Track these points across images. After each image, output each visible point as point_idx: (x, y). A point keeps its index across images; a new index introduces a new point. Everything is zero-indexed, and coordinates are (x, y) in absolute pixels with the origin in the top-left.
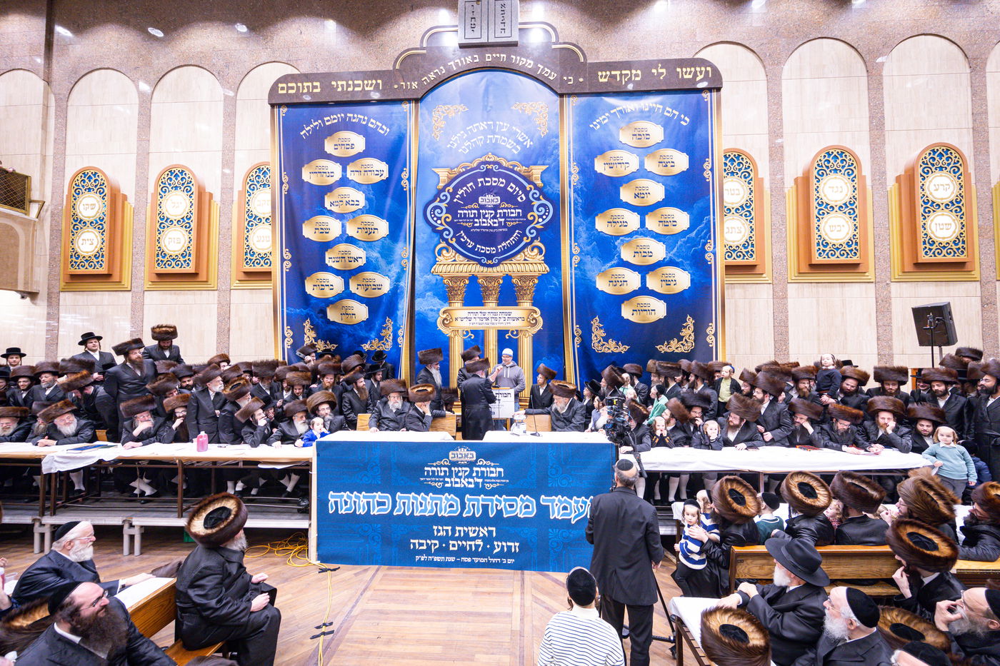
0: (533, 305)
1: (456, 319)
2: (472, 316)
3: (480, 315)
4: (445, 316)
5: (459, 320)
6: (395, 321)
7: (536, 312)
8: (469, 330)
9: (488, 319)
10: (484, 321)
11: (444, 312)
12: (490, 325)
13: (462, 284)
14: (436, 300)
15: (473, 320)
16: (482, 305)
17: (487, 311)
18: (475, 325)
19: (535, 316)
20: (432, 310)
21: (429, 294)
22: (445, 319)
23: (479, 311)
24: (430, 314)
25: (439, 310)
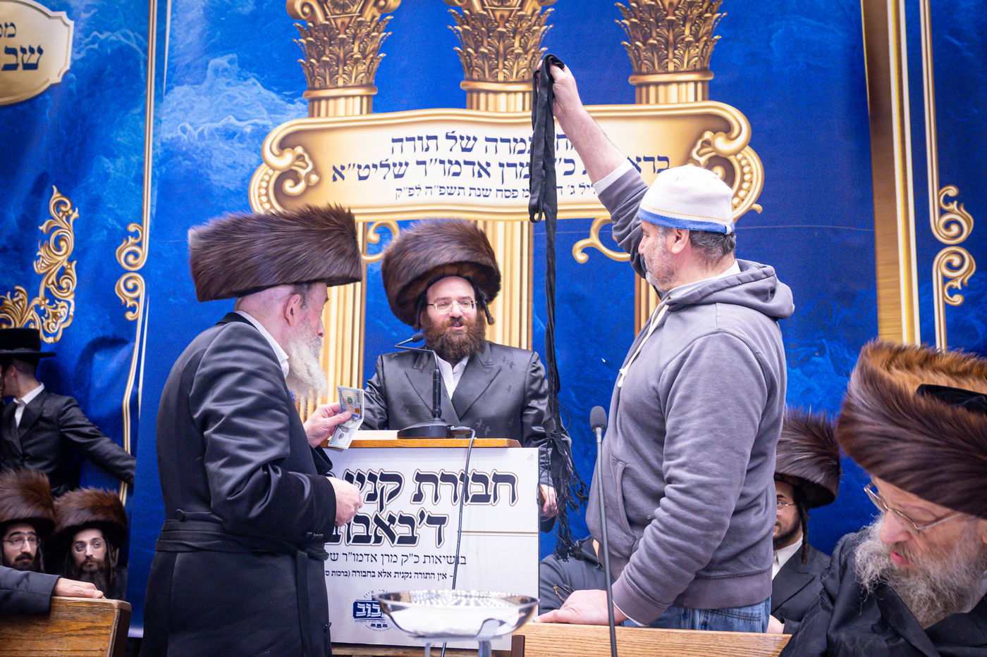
0: (714, 92)
1: (338, 173)
2: (410, 153)
3: (446, 150)
4: (286, 160)
5: (351, 174)
6: (92, 207)
7: (725, 127)
8: (391, 220)
9: (484, 170)
10: (467, 177)
11: (284, 144)
12: (495, 200)
13: (370, 12)
14: (253, 91)
15: (414, 175)
16: (459, 100)
17: (481, 132)
18: (422, 197)
19: (722, 144)
20: (229, 135)
21: (221, 61)
22: (289, 174)
23: (440, 130)
24: (222, 153)
25: (262, 133)
